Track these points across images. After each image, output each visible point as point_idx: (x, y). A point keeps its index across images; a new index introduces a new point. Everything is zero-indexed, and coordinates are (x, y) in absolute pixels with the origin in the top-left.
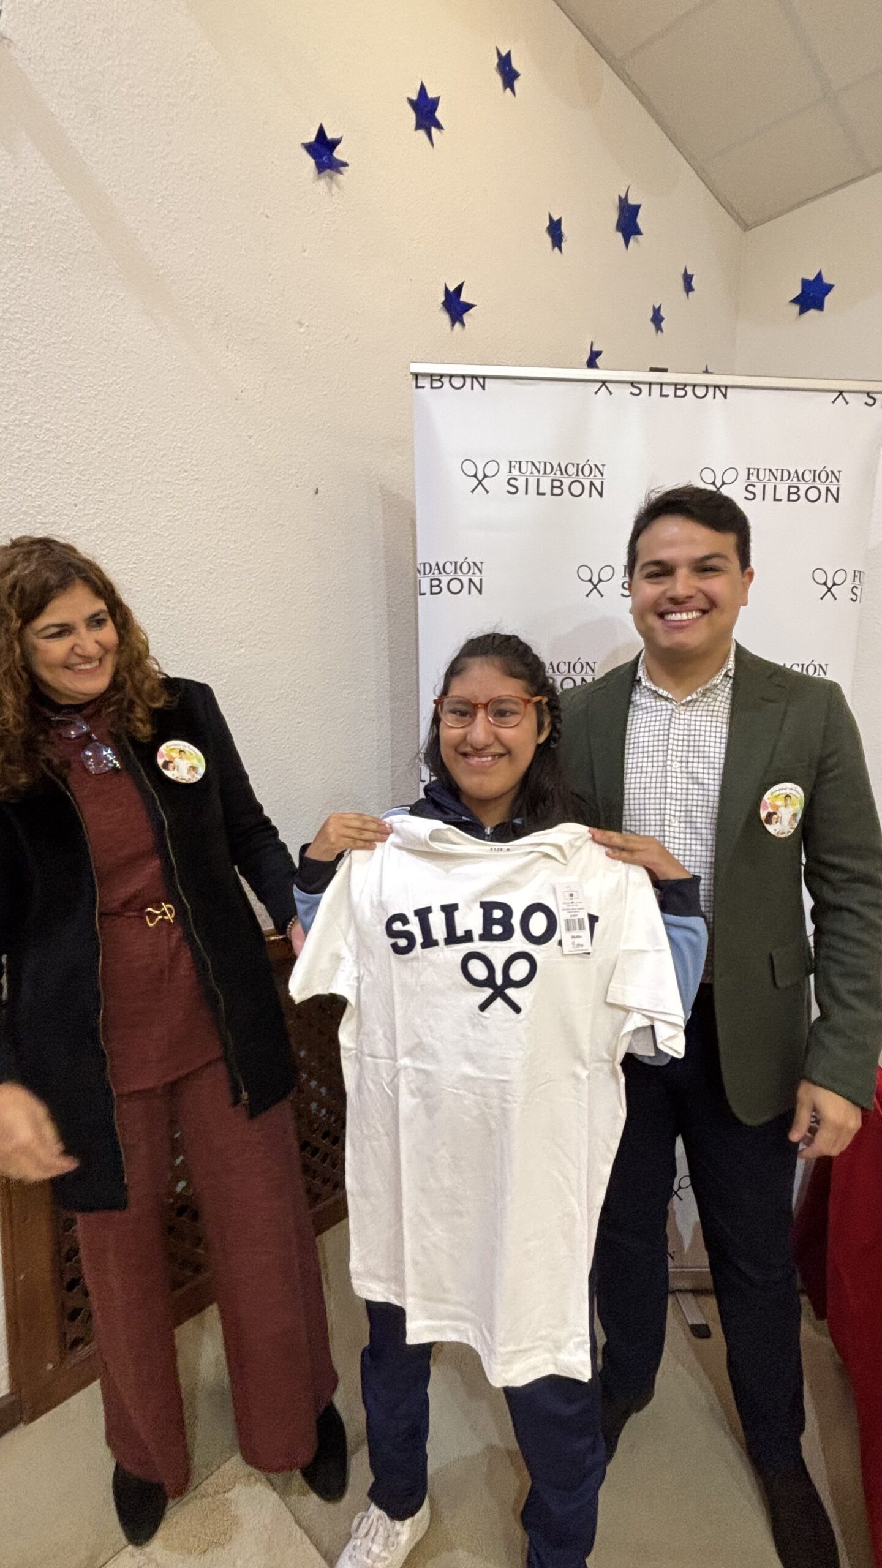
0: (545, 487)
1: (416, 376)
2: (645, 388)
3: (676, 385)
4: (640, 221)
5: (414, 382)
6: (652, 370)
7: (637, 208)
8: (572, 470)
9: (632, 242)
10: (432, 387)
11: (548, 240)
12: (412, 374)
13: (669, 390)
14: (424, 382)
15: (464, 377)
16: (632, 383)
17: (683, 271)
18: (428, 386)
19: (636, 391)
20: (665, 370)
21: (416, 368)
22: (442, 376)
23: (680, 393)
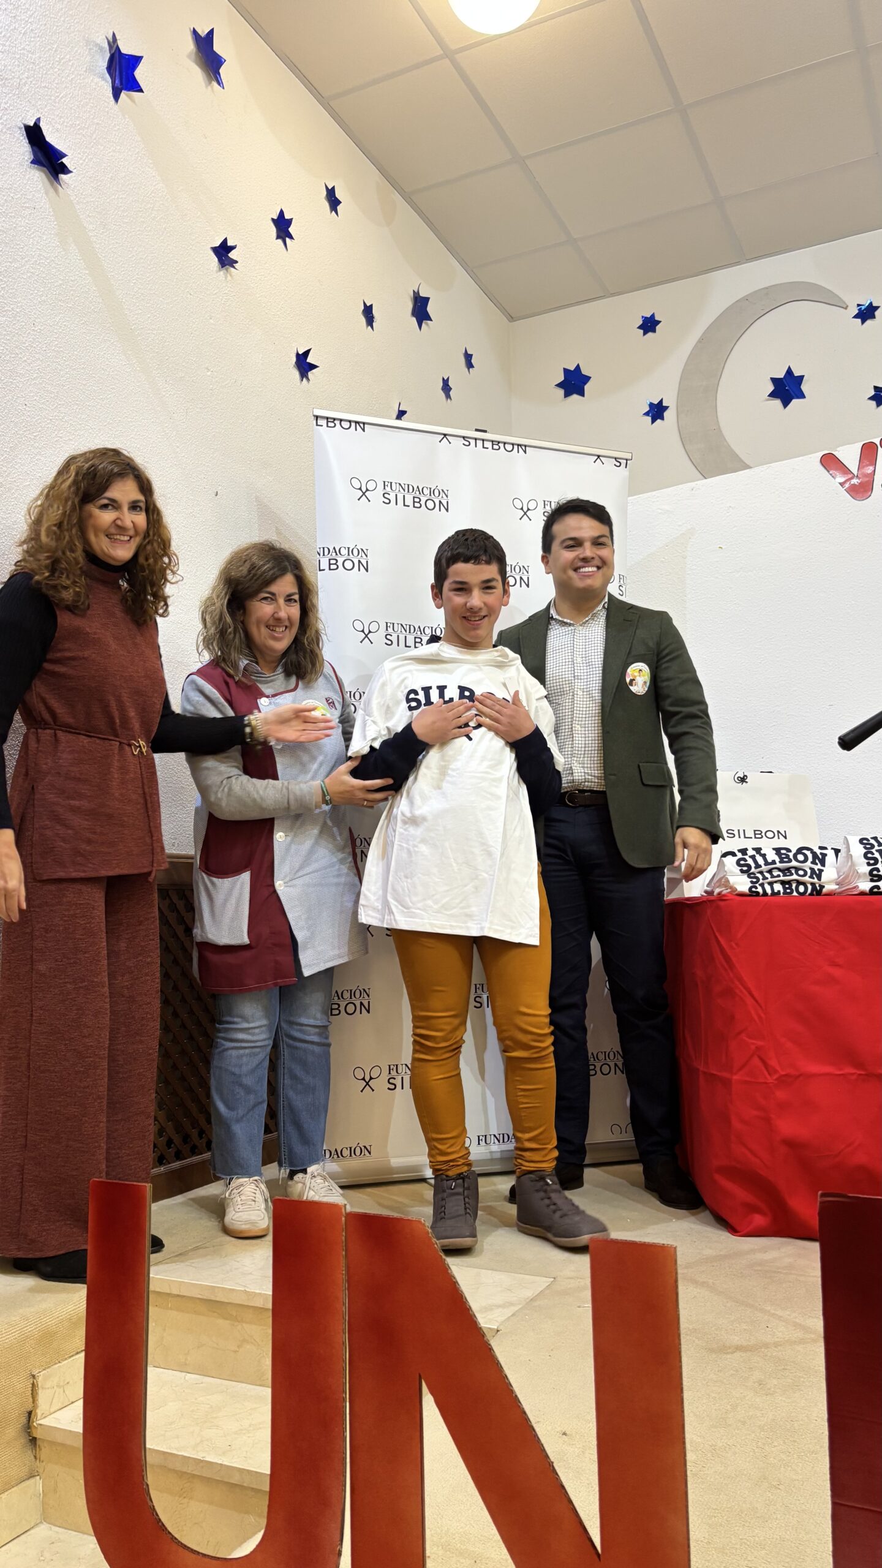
0: (409, 501)
1: (317, 417)
2: (473, 442)
3: (492, 441)
4: (429, 309)
5: (315, 422)
6: (477, 430)
7: (427, 299)
8: (426, 492)
9: (424, 325)
10: (328, 426)
11: (363, 320)
12: (314, 416)
13: (488, 444)
14: (323, 422)
15: (350, 422)
16: (464, 438)
17: (464, 352)
18: (325, 425)
19: (467, 443)
20: (485, 431)
21: (318, 412)
22: (334, 419)
23: (496, 447)
